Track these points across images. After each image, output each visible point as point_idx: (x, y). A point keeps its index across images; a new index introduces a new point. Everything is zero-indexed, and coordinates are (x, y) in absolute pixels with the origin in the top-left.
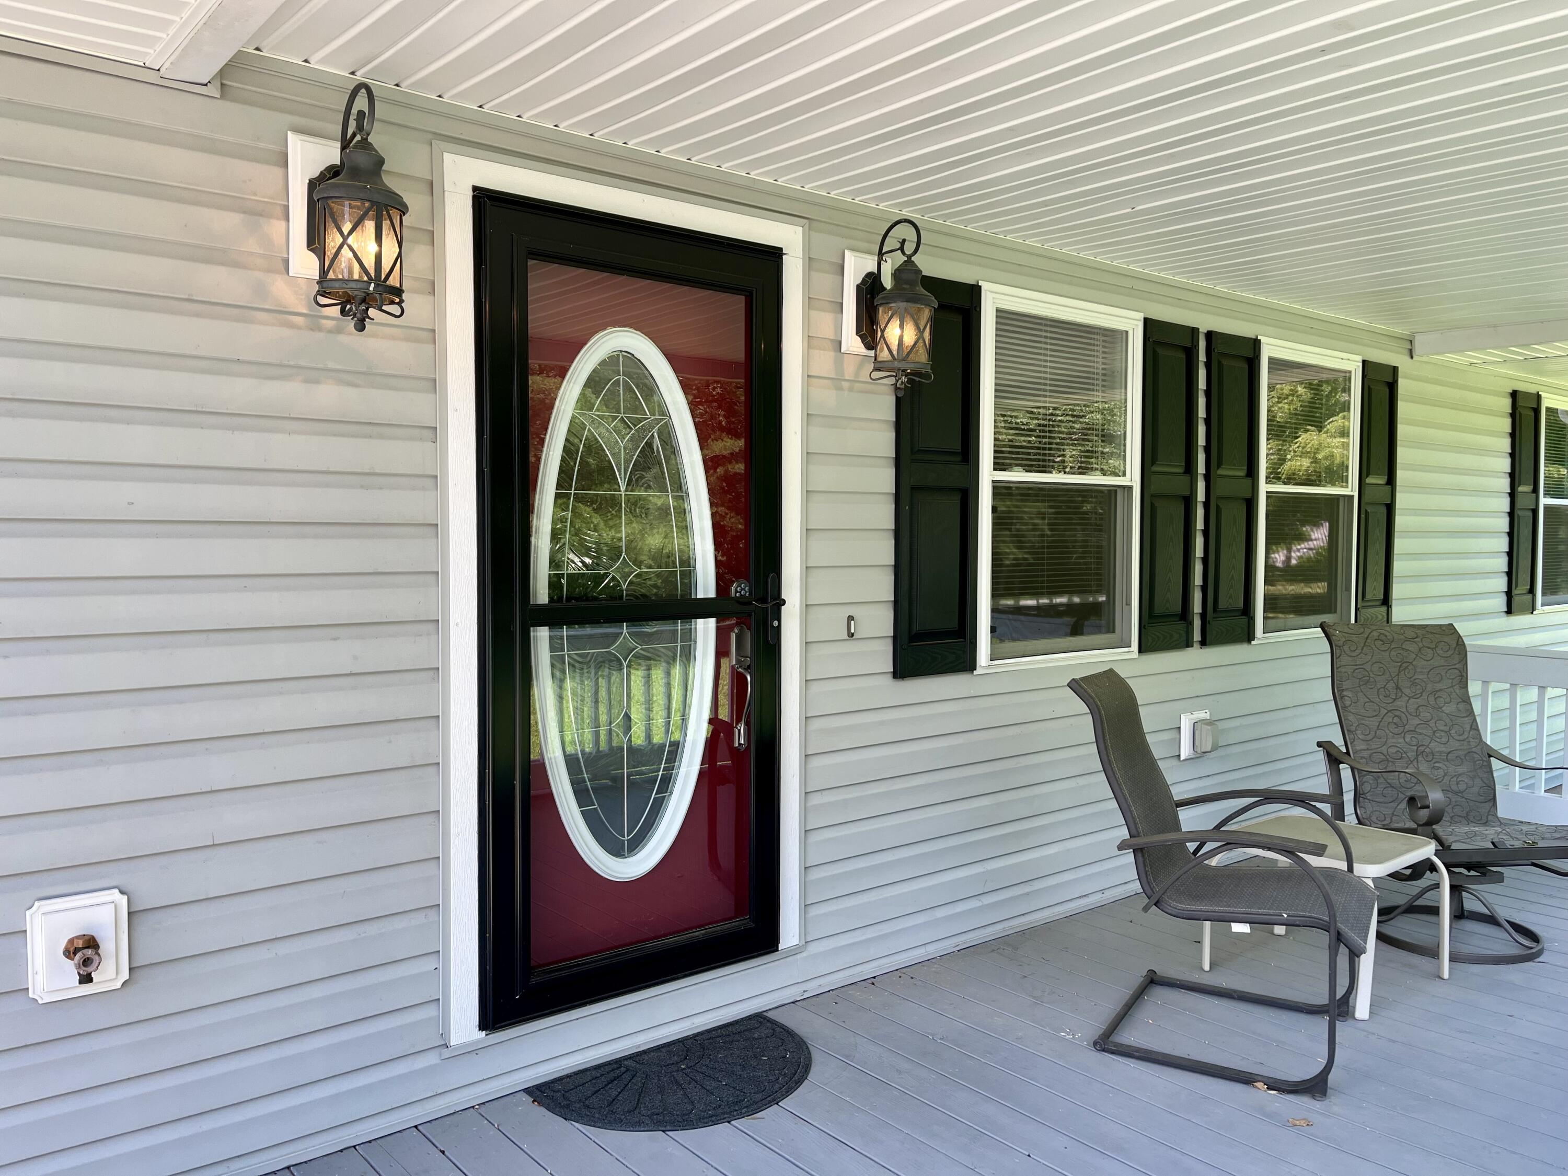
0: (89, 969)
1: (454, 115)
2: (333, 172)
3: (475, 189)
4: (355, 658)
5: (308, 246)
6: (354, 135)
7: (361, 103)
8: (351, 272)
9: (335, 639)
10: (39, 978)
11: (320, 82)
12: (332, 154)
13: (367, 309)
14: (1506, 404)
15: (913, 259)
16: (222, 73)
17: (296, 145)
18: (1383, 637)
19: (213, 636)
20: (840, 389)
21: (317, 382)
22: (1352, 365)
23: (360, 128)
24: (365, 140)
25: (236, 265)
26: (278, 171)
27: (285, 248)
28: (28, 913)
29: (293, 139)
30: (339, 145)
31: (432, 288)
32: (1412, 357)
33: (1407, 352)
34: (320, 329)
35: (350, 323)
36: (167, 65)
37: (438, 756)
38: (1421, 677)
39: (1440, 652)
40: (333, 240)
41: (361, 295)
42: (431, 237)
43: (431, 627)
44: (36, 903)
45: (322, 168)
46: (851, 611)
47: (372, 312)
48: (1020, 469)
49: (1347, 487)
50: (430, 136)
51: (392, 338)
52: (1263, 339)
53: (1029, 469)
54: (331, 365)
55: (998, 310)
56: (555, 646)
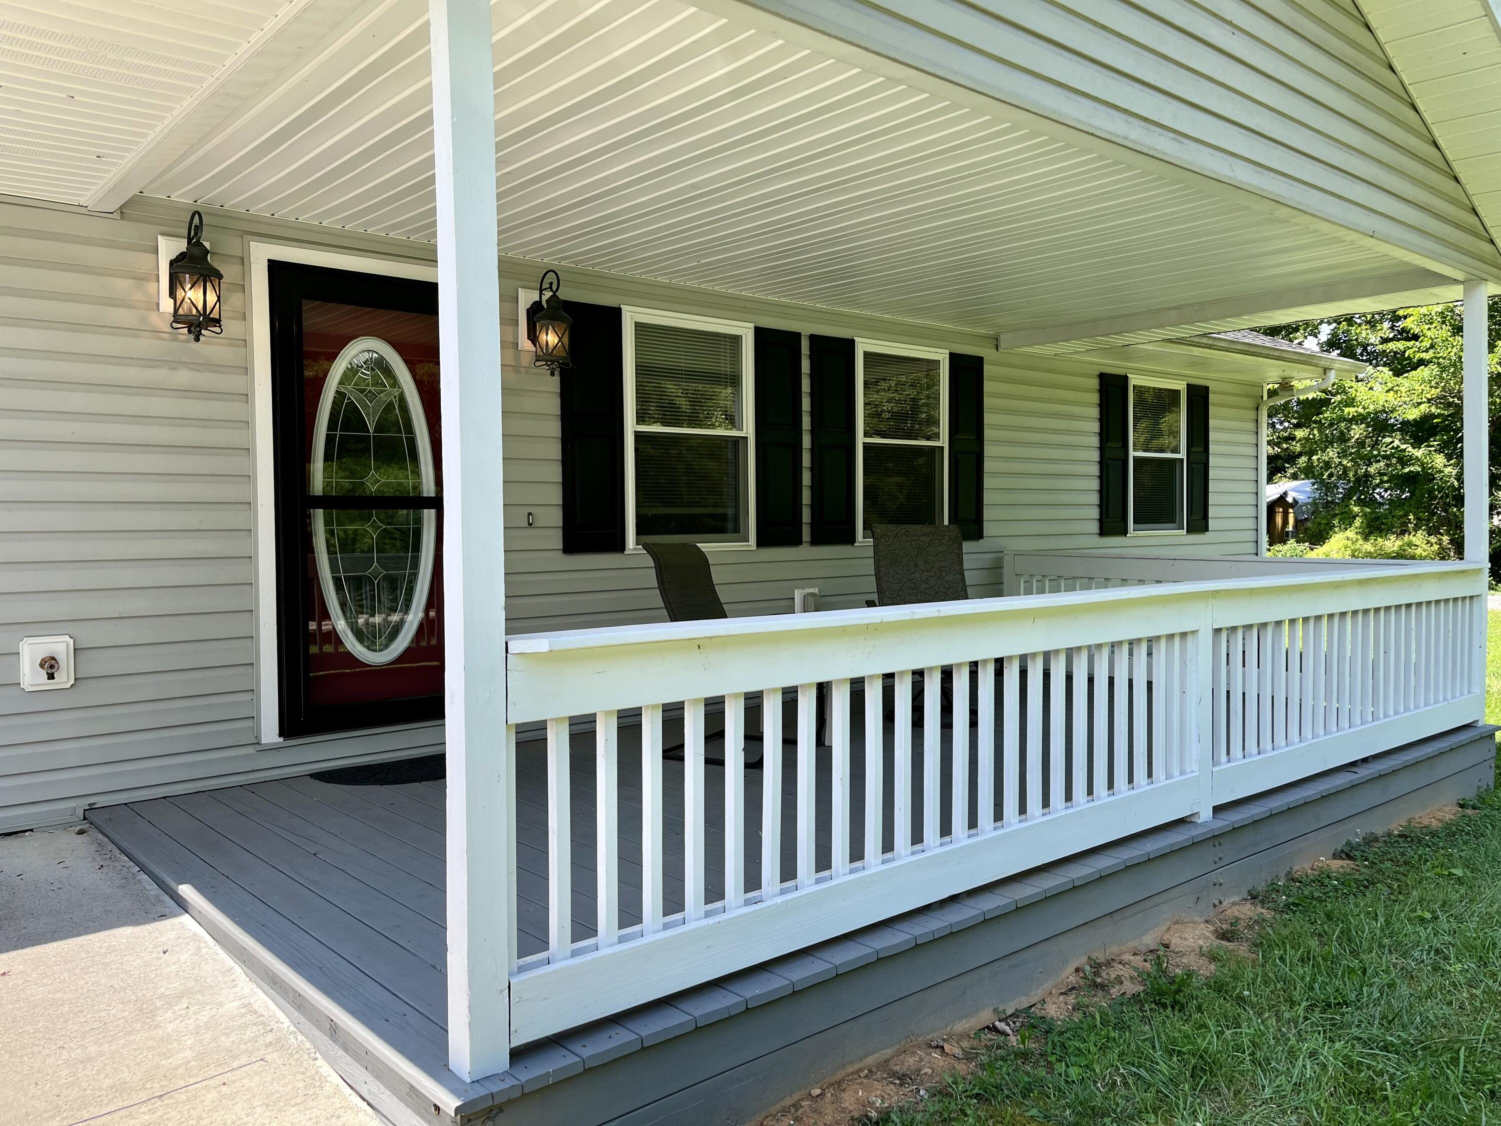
0: (53, 671)
1: (257, 220)
2: (182, 257)
3: (269, 261)
4: (200, 521)
5: (170, 296)
6: (193, 237)
7: (196, 220)
8: (191, 311)
9: (189, 510)
10: (26, 677)
11: (176, 207)
12: (182, 246)
13: (201, 330)
14: (1095, 383)
15: (557, 294)
16: (121, 207)
17: (162, 242)
18: (908, 533)
19: (120, 505)
20: (518, 372)
21: (176, 369)
22: (942, 356)
23: (196, 234)
24: (198, 241)
25: (131, 307)
26: (153, 256)
27: (156, 297)
28: (21, 643)
29: (160, 239)
30: (186, 240)
31: (244, 316)
32: (997, 350)
33: (994, 346)
34: (177, 340)
35: (192, 337)
36: (91, 205)
37: (251, 579)
38: (931, 558)
39: (944, 542)
40: (180, 294)
41: (197, 322)
42: (243, 287)
43: (247, 506)
44: (25, 639)
45: (178, 254)
46: (531, 510)
47: (203, 332)
48: (659, 424)
49: (939, 441)
50: (242, 232)
51: (221, 345)
52: (857, 339)
53: (665, 424)
54: (184, 360)
55: (636, 323)
56: (328, 522)
